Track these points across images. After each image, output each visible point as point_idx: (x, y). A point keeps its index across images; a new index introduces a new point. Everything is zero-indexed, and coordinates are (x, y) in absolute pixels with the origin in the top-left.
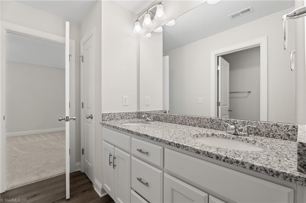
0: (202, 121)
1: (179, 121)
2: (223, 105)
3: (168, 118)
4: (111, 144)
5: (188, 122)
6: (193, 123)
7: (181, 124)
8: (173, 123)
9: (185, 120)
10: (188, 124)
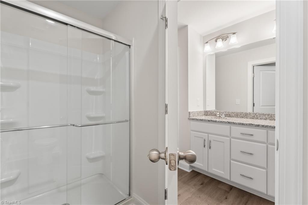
0: (272, 116)
1: (251, 117)
2: (262, 106)
3: (239, 114)
4: (205, 133)
5: (259, 117)
6: (264, 118)
7: (253, 118)
8: (244, 118)
9: (257, 116)
10: (260, 118)
